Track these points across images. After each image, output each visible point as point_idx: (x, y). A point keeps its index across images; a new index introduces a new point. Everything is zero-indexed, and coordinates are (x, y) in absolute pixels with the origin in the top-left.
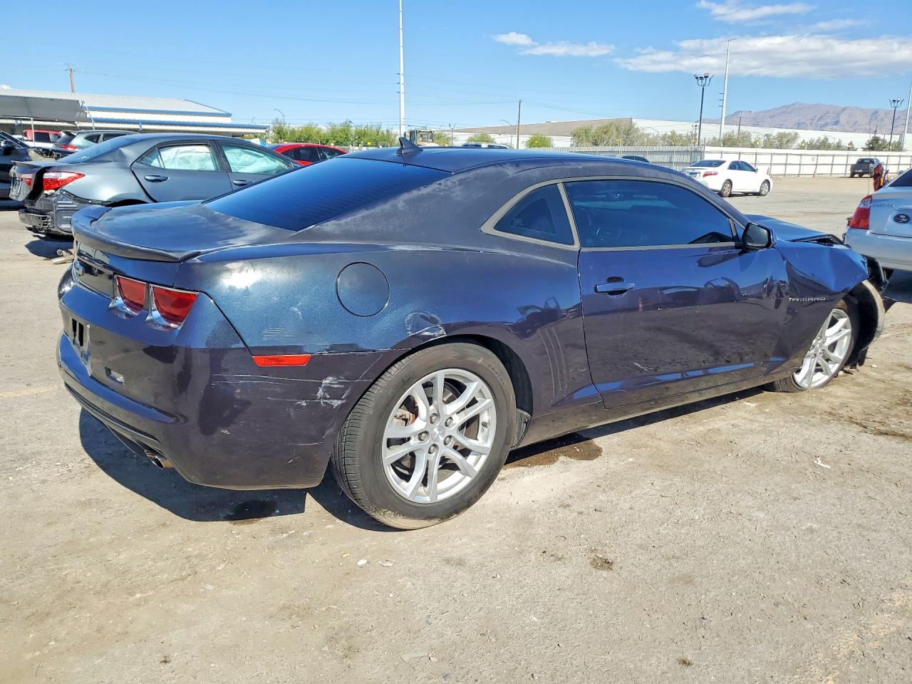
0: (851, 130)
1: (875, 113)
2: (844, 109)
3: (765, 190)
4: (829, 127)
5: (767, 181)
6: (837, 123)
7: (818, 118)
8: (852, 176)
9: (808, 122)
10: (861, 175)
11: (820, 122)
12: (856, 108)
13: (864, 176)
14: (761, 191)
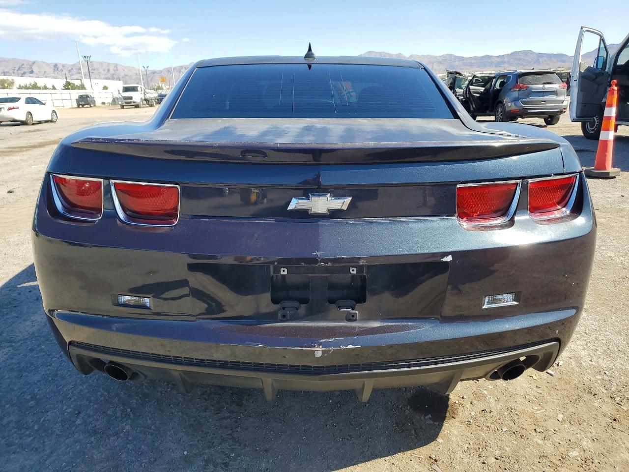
0: (44, 77)
1: (56, 66)
2: (34, 63)
3: (55, 118)
4: (27, 74)
5: (54, 111)
6: (32, 72)
7: (17, 69)
8: (78, 107)
9: (11, 71)
10: (83, 106)
11: (20, 72)
12: (42, 62)
13: (85, 106)
14: (52, 119)
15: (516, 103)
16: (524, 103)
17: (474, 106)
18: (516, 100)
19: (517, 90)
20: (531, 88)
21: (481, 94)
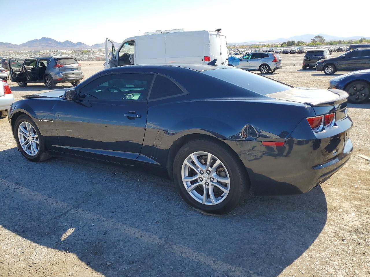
15: (60, 75)
16: (63, 74)
17: (29, 78)
18: (58, 73)
19: (58, 67)
20: (65, 67)
21: (32, 69)
